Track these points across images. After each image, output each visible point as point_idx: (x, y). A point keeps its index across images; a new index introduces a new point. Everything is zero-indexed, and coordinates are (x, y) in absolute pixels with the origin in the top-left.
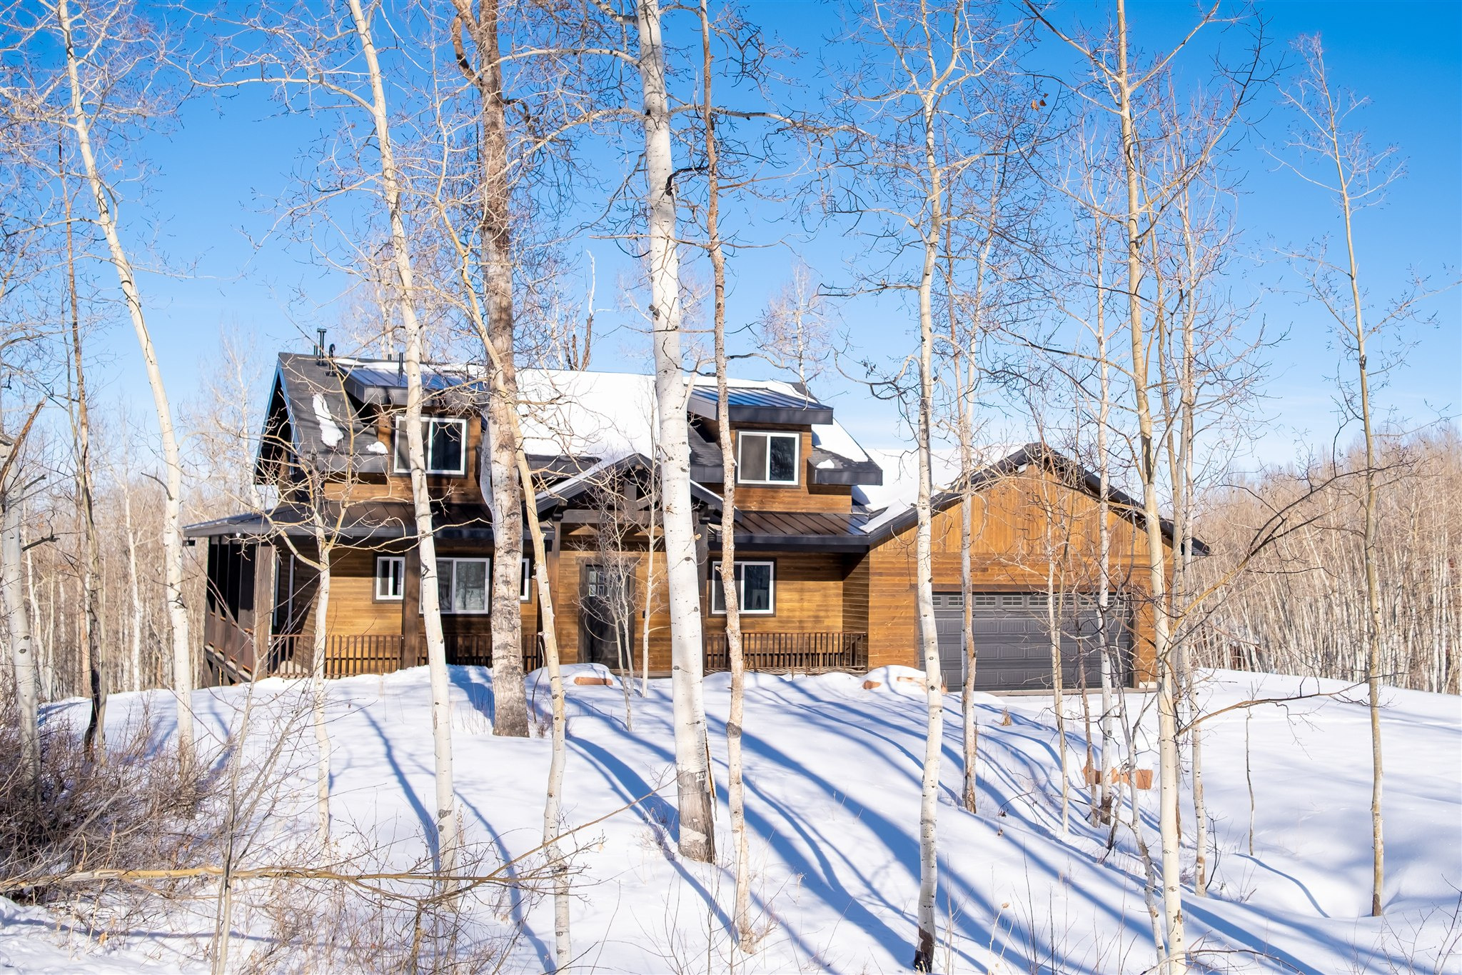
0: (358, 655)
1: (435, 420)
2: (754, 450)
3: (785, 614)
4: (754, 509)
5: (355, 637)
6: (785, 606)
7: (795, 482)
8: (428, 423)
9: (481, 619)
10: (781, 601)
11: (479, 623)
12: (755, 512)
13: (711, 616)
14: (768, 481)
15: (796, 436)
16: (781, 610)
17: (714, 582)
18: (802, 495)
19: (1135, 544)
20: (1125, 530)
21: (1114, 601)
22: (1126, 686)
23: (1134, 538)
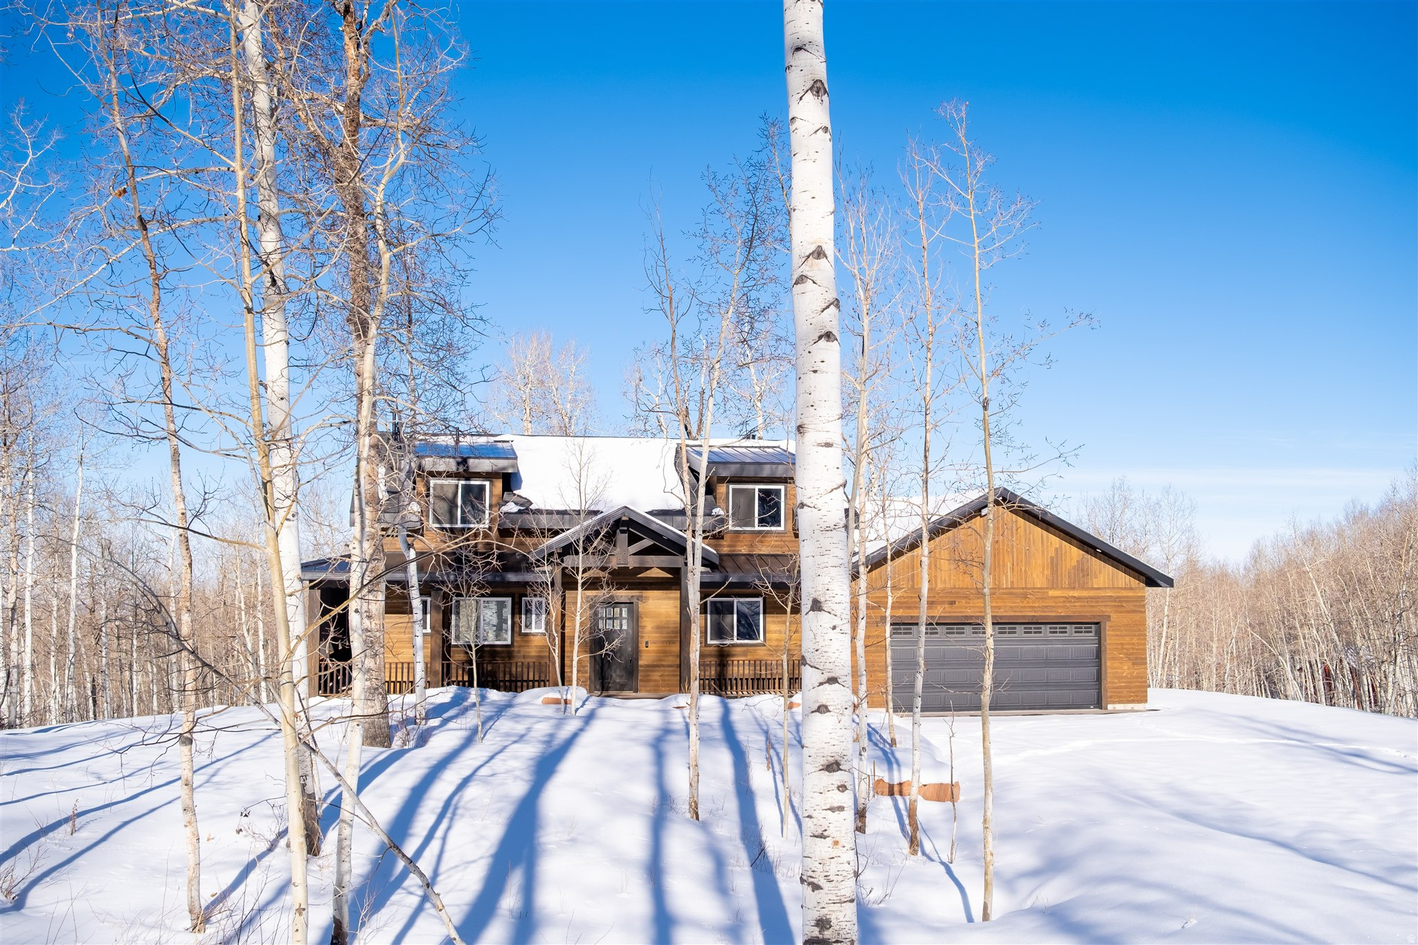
0: (405, 679)
1: (462, 482)
2: (742, 501)
3: (774, 643)
4: (744, 552)
5: (403, 663)
6: (774, 636)
7: (782, 528)
8: (457, 486)
9: (504, 649)
10: (771, 632)
11: (503, 652)
12: (744, 555)
13: (706, 645)
14: (757, 528)
15: (781, 487)
16: (770, 640)
17: (709, 616)
18: (789, 539)
19: (1102, 578)
20: (1091, 565)
21: (1083, 630)
22: (1094, 708)
23: (1100, 572)
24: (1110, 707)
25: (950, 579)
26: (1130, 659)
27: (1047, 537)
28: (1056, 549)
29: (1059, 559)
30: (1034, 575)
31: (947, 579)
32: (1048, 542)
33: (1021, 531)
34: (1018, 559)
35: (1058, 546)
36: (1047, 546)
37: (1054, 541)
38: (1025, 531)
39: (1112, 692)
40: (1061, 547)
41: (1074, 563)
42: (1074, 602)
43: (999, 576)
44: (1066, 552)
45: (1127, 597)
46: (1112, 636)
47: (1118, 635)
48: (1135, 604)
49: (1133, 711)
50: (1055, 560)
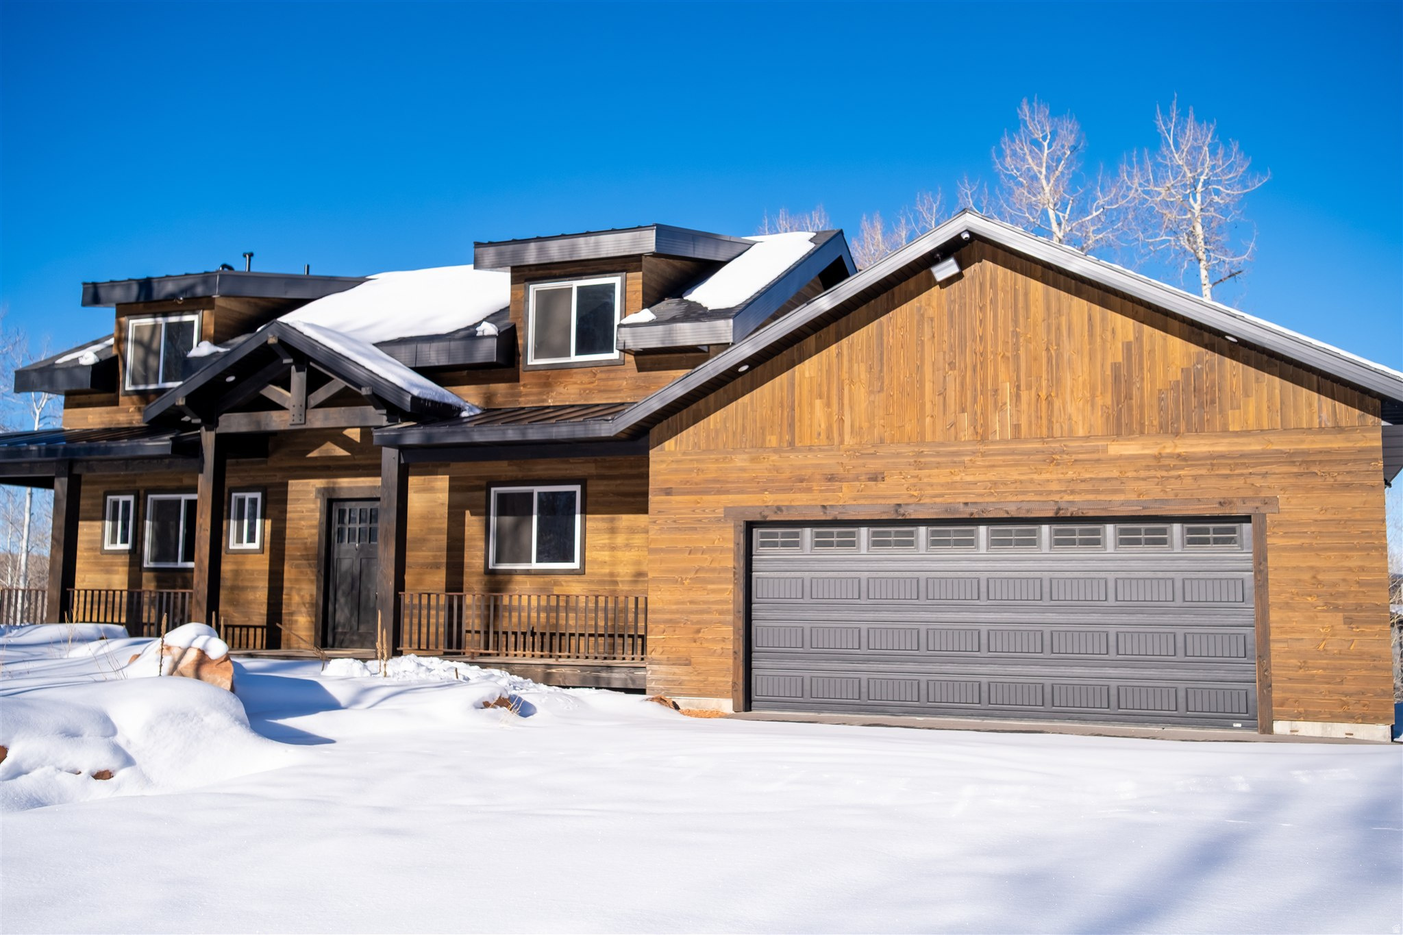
3: (600, 569)
4: (549, 403)
6: (600, 556)
7: (615, 355)
10: (594, 548)
13: (489, 572)
14: (573, 358)
16: (586, 563)
18: (626, 375)
19: (1252, 408)
20: (1222, 377)
21: (1211, 536)
22: (1244, 727)
23: (1247, 394)
24: (1280, 727)
25: (872, 426)
26: (1336, 608)
27: (1103, 319)
28: (1128, 346)
29: (1135, 368)
30: (1071, 409)
31: (865, 425)
32: (1104, 330)
33: (1038, 310)
34: (1029, 375)
35: (1131, 338)
36: (1104, 341)
37: (1124, 325)
38: (1048, 308)
39: (1284, 690)
40: (1139, 339)
41: (1176, 375)
42: (1175, 468)
43: (984, 414)
44: (1152, 351)
45: (1328, 452)
46: (1285, 549)
47: (1301, 548)
48: (1350, 467)
49: (1348, 740)
50: (1124, 372)
